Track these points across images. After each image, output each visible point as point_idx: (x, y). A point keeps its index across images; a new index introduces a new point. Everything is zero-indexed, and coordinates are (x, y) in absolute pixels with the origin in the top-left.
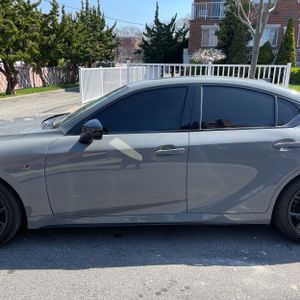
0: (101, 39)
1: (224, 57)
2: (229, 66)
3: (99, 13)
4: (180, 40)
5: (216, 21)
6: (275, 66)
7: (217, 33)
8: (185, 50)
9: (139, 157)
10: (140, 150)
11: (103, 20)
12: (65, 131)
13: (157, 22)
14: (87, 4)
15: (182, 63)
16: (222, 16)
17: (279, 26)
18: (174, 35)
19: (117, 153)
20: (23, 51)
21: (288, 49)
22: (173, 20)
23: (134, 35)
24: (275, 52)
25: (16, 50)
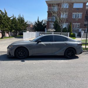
0: (24, 25)
3: (23, 19)
4: (44, 26)
5: (53, 22)
7: (53, 25)
8: (45, 28)
9: (45, 45)
10: (46, 44)
11: (24, 20)
13: (38, 21)
14: (20, 16)
15: (45, 32)
16: (54, 21)
17: (68, 23)
18: (42, 25)
19: (42, 44)
20: (7, 28)
21: (70, 29)
22: (42, 21)
23: (30, 24)
24: (67, 29)
25: (5, 28)
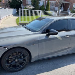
1: (34, 8)
2: (35, 10)
6: (45, 11)
12: (41, 32)
